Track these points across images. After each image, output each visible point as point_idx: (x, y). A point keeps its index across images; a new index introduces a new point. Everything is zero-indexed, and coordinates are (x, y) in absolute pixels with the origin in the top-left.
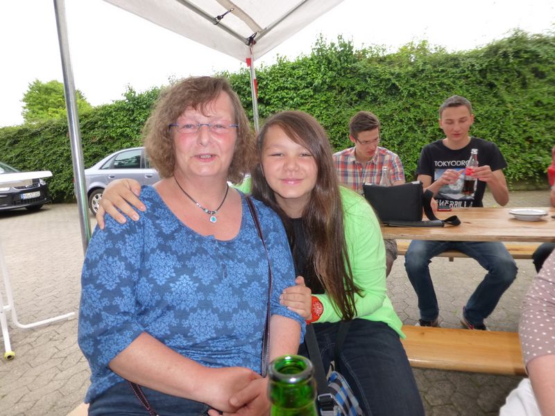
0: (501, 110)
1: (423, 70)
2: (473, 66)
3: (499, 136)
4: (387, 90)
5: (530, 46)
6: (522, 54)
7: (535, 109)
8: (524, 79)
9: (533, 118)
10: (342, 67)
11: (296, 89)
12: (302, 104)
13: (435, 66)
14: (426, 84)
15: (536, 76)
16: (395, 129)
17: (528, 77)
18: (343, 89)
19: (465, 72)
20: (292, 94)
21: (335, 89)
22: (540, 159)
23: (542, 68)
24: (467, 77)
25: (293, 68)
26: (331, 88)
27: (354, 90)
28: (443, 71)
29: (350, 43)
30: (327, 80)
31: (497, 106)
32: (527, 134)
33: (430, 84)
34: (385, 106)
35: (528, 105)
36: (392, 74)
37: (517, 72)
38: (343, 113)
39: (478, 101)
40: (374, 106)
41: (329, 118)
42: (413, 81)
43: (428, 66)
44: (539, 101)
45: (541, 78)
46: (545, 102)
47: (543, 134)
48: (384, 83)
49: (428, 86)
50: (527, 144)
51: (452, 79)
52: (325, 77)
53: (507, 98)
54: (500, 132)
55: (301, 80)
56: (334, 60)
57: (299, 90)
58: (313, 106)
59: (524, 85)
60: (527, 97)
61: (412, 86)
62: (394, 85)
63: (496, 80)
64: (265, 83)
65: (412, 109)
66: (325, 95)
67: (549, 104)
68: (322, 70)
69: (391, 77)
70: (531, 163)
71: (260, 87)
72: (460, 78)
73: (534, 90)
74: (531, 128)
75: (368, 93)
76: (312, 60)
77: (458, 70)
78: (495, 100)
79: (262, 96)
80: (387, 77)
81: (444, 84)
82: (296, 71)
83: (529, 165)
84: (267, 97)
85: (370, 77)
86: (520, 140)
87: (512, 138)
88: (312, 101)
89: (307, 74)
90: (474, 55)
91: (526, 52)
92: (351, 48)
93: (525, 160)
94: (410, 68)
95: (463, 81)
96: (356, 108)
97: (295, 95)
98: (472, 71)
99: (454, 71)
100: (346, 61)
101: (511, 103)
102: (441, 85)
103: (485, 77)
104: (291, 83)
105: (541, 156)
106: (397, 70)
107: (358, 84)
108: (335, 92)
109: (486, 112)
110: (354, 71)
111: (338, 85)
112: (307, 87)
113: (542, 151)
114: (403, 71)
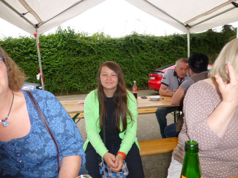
0: (131, 60)
1: (103, 44)
2: (121, 44)
3: (131, 70)
4: (89, 51)
5: (139, 38)
6: (137, 41)
7: (142, 60)
8: (138, 49)
9: (142, 64)
10: (70, 40)
11: (49, 48)
12: (52, 55)
13: (107, 43)
14: (104, 49)
15: (141, 49)
16: (93, 67)
17: (139, 49)
18: (70, 49)
19: (118, 46)
20: (47, 50)
21: (67, 49)
22: (144, 78)
23: (143, 46)
24: (119, 48)
25: (47, 39)
26: (65, 48)
27: (75, 50)
28: (110, 45)
29: (73, 30)
30: (64, 45)
31: (129, 59)
32: (140, 69)
33: (106, 49)
34: (88, 57)
35: (140, 59)
36: (91, 45)
37: (136, 47)
38: (71, 59)
39: (123, 57)
40: (84, 57)
41: (65, 61)
42: (99, 48)
43: (105, 43)
44: (143, 58)
45: (143, 50)
46: (145, 58)
47: (145, 69)
48: (88, 48)
49: (105, 50)
50: (140, 73)
51: (114, 48)
52: (62, 43)
53: (133, 56)
54: (131, 68)
55: (51, 44)
56: (67, 36)
57: (50, 48)
58: (57, 56)
59: (138, 52)
60: (139, 56)
61: (99, 50)
62: (92, 49)
63: (129, 49)
64: (33, 44)
65: (99, 59)
66: (63, 51)
67: (146, 59)
68: (61, 40)
69: (90, 46)
70: (142, 80)
71: (30, 46)
72: (116, 48)
73: (141, 54)
74: (141, 67)
75: (82, 52)
76: (56, 35)
77: (116, 45)
78: (129, 57)
79: (32, 50)
80: (89, 45)
81: (111, 50)
82: (48, 40)
83: (141, 81)
84: (34, 51)
85: (82, 45)
86: (138, 71)
87: (135, 71)
88: (57, 53)
89: (54, 42)
90: (121, 40)
91: (138, 40)
92: (73, 32)
93: (140, 79)
94: (98, 43)
95: (117, 49)
96: (77, 57)
97: (48, 50)
98: (121, 45)
99: (114, 45)
100: (72, 38)
101: (134, 58)
102: (110, 50)
103: (125, 48)
104: (46, 45)
105: (145, 77)
106: (93, 43)
107: (77, 48)
108: (67, 51)
109: (126, 61)
110: (75, 42)
111: (68, 47)
112: (54, 47)
113: (145, 75)
114: (95, 44)
